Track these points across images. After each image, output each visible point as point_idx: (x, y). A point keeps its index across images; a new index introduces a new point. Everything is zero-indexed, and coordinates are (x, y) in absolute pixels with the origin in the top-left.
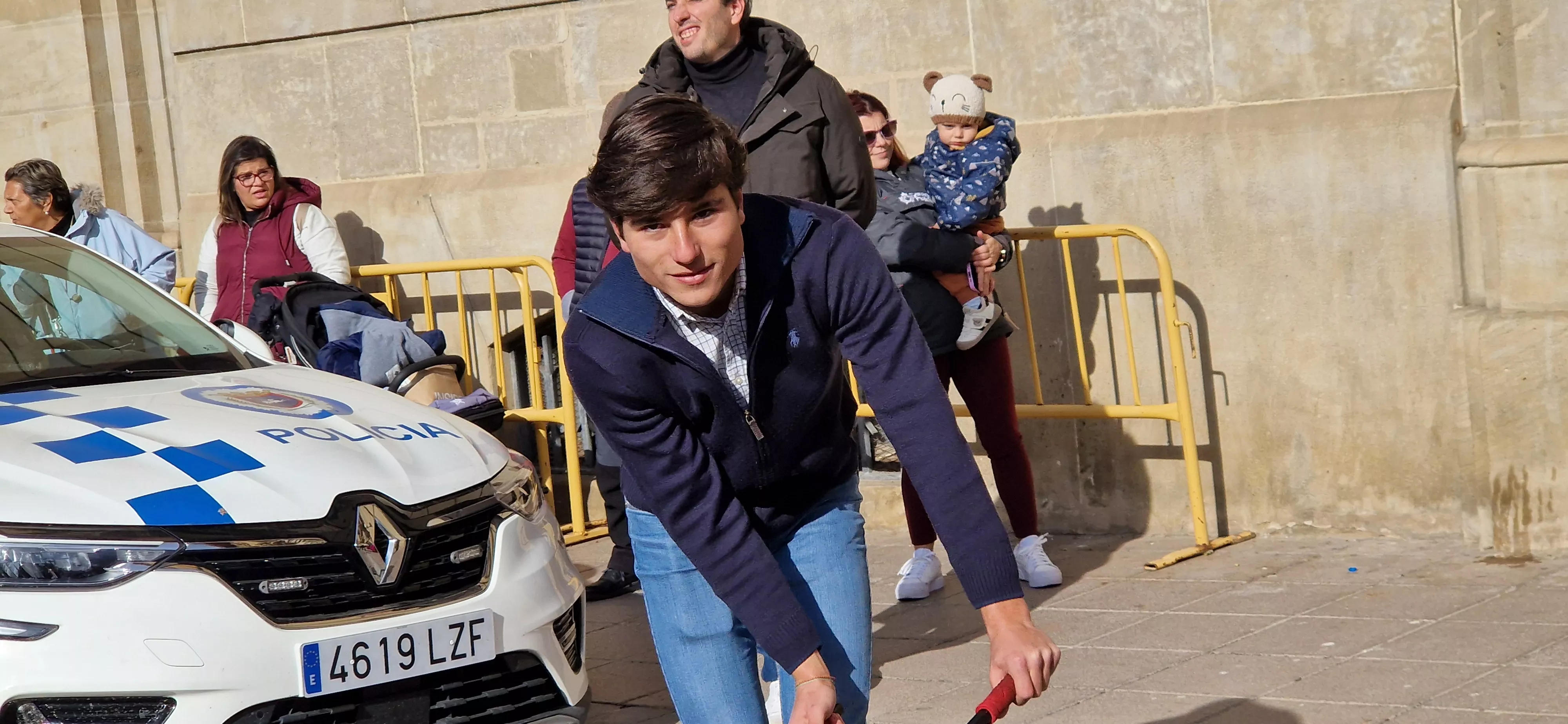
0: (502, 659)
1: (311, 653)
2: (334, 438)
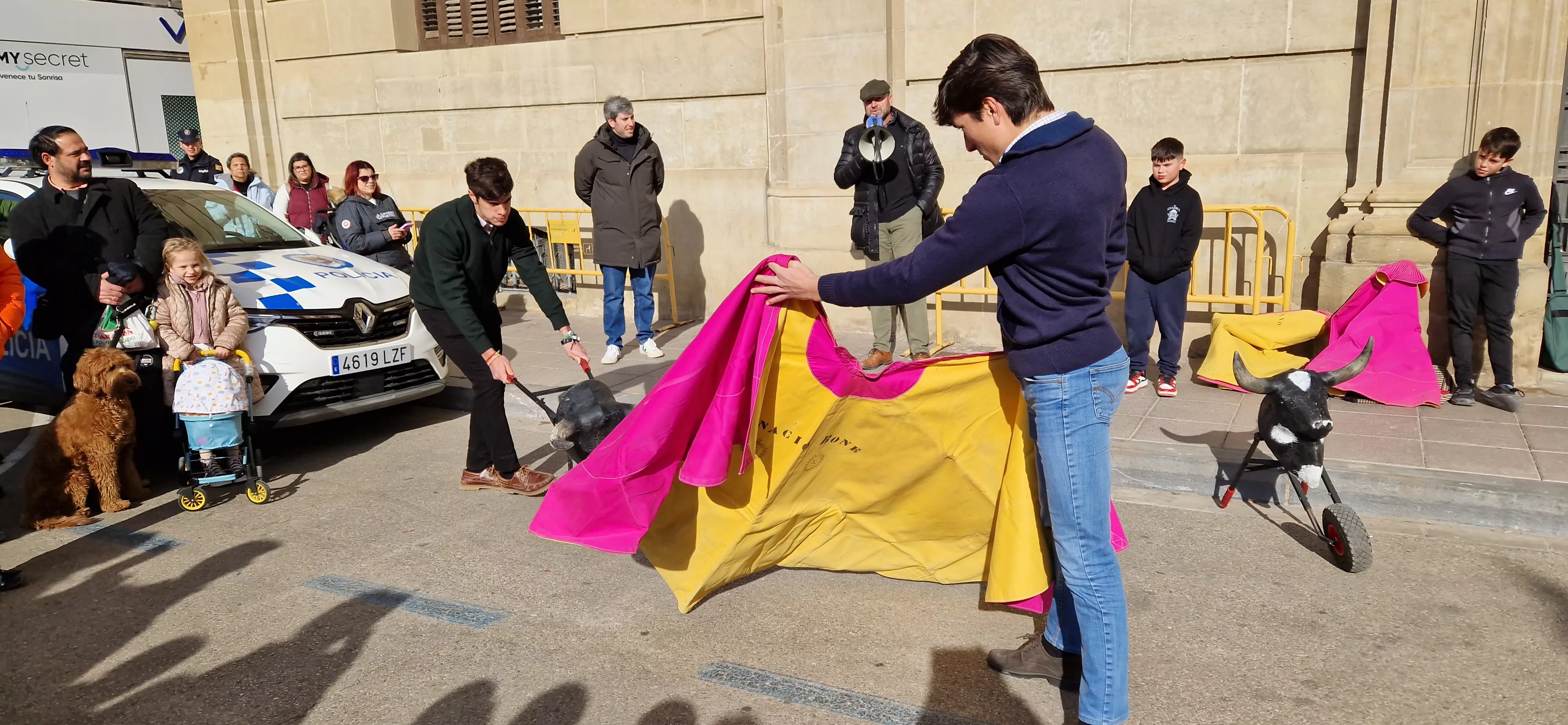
0: (414, 362)
1: (335, 359)
2: (345, 276)
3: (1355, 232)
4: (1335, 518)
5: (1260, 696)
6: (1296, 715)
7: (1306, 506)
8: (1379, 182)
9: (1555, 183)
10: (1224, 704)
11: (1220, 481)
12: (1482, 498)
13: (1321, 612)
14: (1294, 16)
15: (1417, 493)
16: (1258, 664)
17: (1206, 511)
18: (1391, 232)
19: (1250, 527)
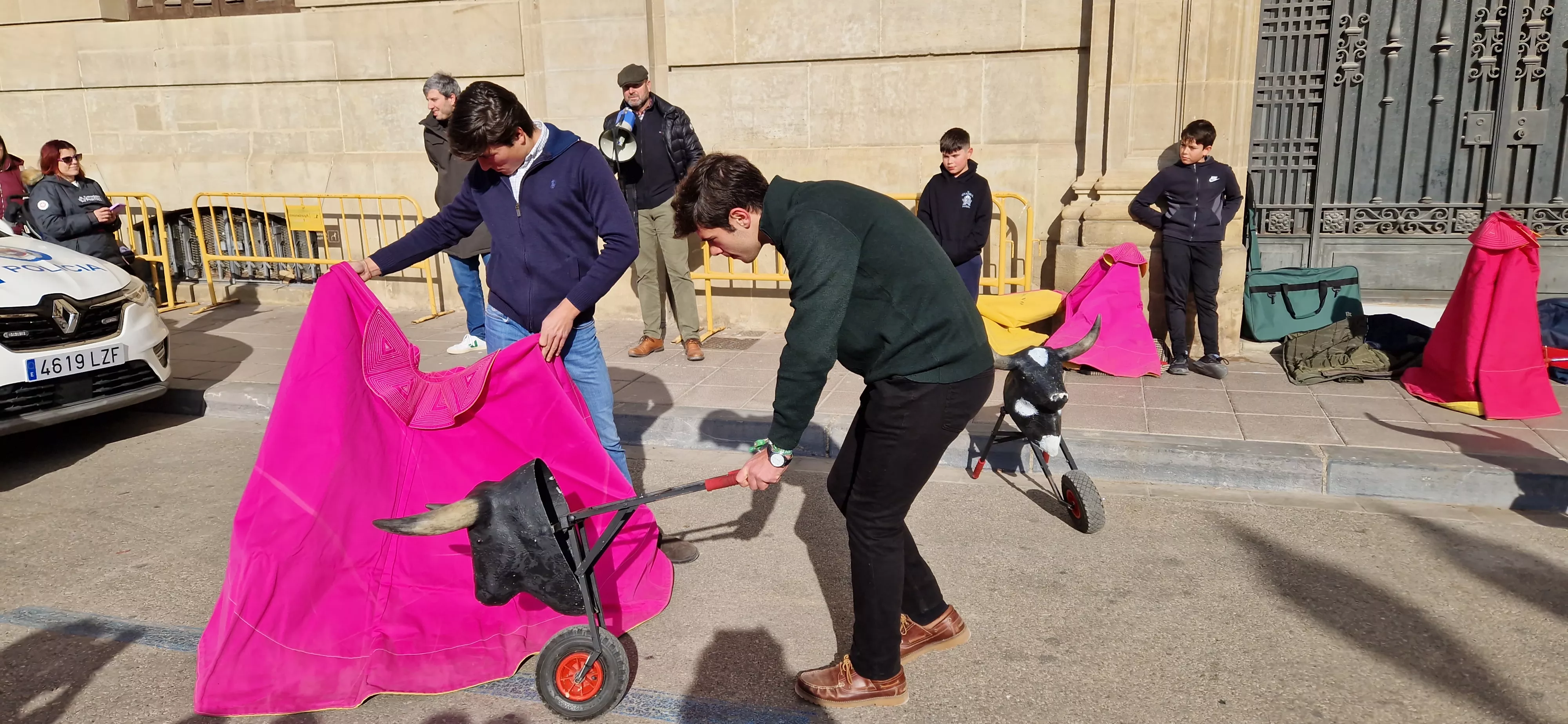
0: (128, 364)
1: (31, 364)
2: (43, 270)
3: (1085, 218)
4: (1072, 483)
5: (1009, 657)
6: (1041, 672)
7: (1047, 473)
8: (1104, 171)
9: (1250, 172)
10: (977, 667)
11: (972, 454)
12: (1196, 458)
13: (1061, 573)
14: (1027, 15)
15: (1142, 456)
16: (1007, 626)
17: (960, 482)
18: (1115, 217)
19: (999, 496)
